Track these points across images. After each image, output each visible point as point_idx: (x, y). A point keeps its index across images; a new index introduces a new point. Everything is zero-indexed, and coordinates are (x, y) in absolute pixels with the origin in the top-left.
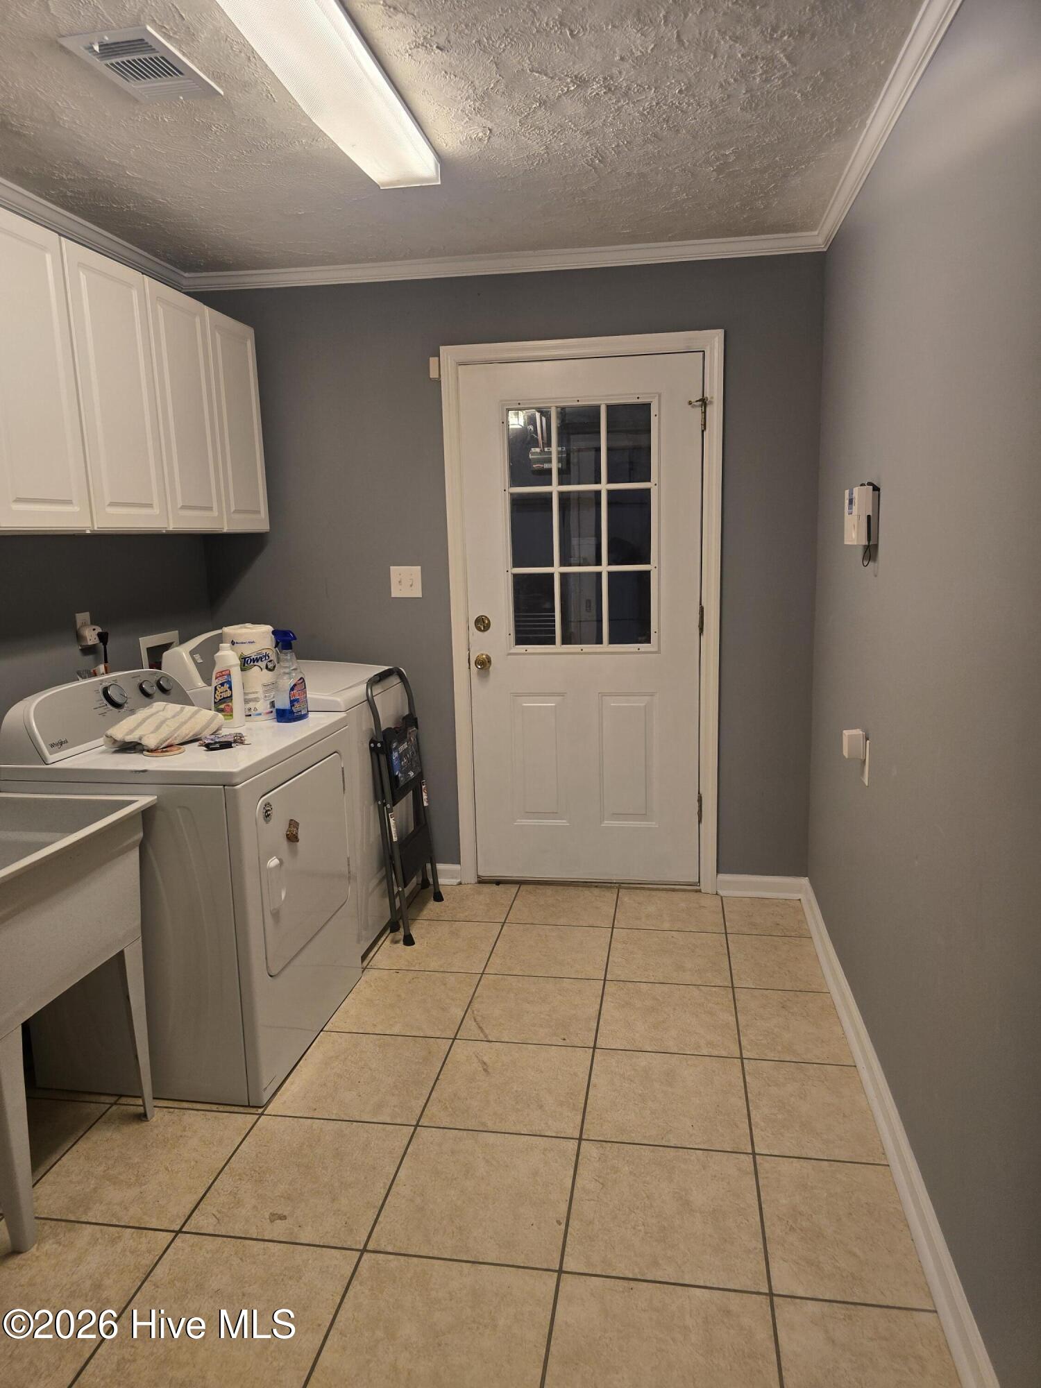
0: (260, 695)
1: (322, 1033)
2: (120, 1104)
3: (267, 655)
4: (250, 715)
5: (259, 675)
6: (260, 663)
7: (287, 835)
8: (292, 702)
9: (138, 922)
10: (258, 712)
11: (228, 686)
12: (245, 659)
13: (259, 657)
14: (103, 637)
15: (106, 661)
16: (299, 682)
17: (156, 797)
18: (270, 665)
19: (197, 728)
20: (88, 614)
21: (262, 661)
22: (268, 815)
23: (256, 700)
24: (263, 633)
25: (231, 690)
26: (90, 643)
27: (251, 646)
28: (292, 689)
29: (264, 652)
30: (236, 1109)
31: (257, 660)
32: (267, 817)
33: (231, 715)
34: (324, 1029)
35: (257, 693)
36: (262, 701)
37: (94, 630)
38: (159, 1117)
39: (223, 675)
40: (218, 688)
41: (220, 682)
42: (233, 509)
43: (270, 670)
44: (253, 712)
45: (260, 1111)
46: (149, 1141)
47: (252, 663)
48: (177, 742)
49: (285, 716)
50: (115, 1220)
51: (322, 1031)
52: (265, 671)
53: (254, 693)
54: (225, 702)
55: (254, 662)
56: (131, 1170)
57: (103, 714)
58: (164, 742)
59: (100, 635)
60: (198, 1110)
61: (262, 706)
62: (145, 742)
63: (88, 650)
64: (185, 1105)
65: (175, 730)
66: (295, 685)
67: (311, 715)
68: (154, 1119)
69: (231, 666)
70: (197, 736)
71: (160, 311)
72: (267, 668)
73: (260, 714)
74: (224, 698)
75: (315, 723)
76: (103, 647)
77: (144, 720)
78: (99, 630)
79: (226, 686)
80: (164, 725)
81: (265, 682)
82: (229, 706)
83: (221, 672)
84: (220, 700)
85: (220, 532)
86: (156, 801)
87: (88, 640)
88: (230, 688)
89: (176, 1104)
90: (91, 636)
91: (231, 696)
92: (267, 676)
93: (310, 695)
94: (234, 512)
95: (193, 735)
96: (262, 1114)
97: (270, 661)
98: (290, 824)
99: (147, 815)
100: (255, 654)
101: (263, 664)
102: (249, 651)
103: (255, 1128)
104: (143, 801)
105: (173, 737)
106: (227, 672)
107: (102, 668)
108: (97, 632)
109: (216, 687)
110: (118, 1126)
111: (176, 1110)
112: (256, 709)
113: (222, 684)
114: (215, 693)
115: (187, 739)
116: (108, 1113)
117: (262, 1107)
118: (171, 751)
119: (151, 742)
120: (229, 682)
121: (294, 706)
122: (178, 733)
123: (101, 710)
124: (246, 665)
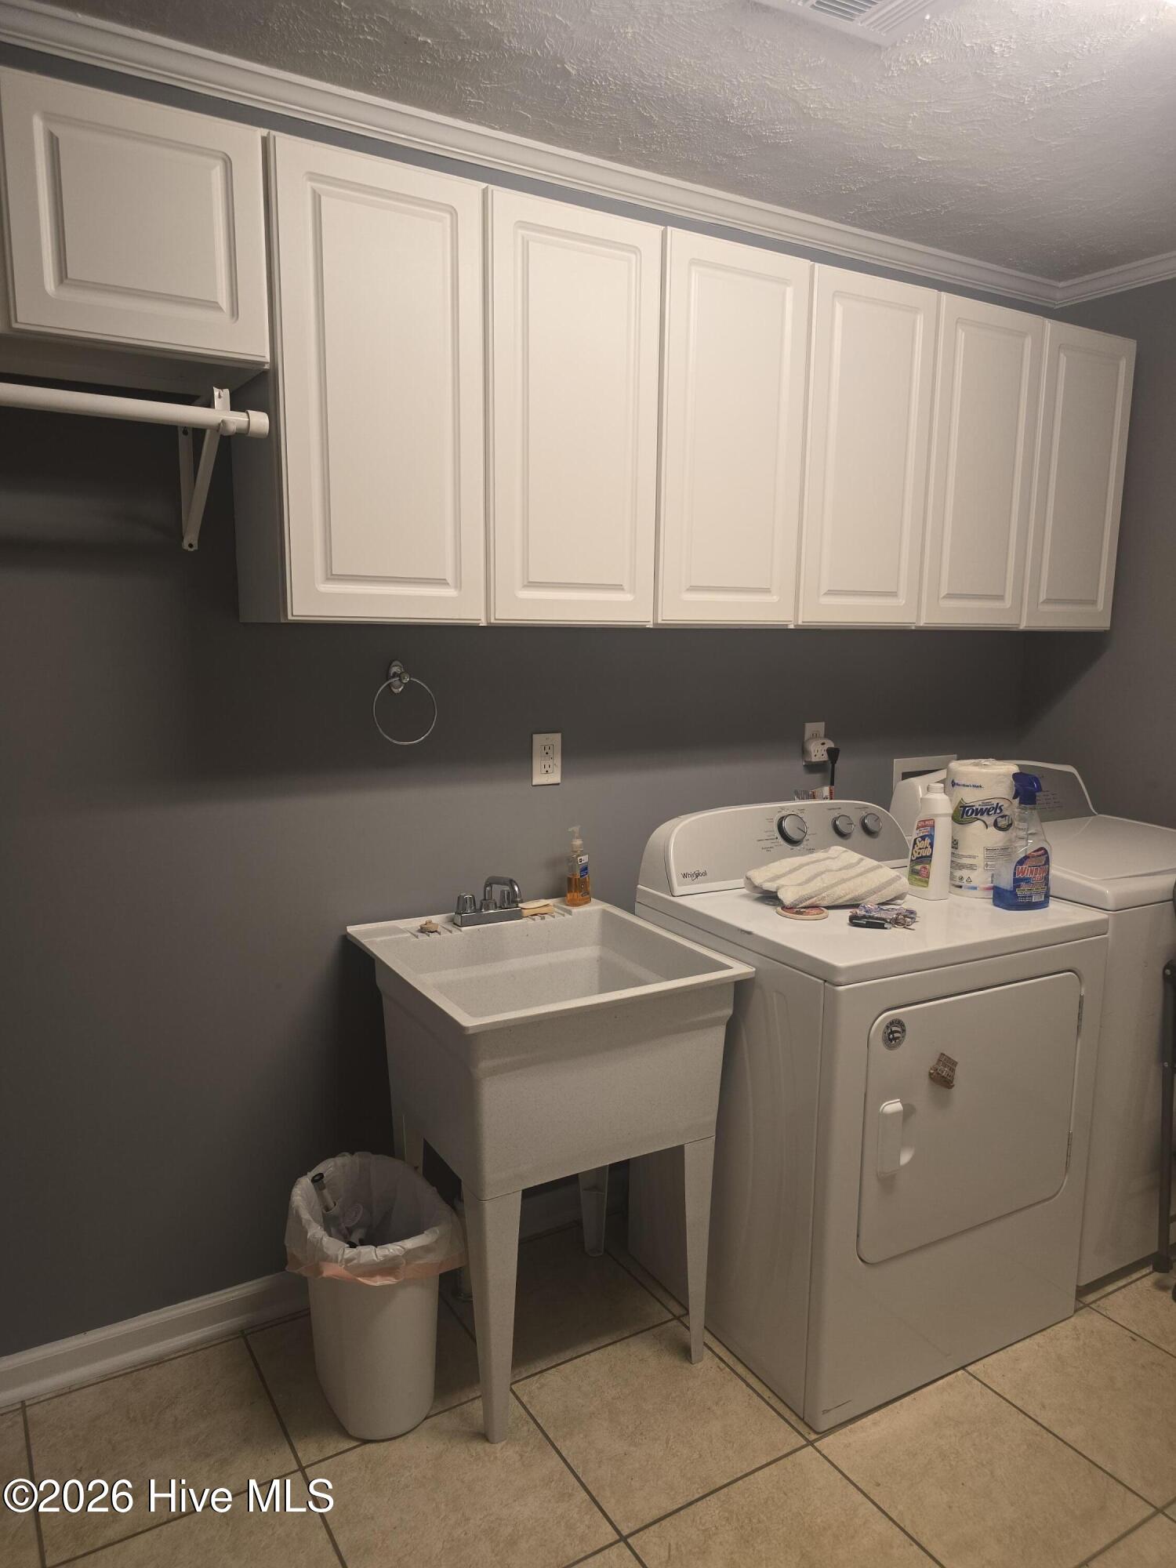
0: (980, 861)
1: (960, 1372)
2: (682, 1322)
3: (999, 807)
4: (961, 887)
5: (980, 836)
6: (985, 817)
7: (930, 1074)
8: (1017, 882)
9: (714, 1117)
10: (972, 884)
11: (929, 841)
12: (965, 807)
13: (984, 808)
14: (833, 754)
15: (832, 784)
16: (1035, 854)
17: (754, 969)
18: (1002, 823)
19: (861, 891)
20: (823, 724)
21: (988, 814)
22: (895, 1039)
23: (971, 867)
24: (999, 775)
25: (932, 847)
26: (814, 759)
27: (976, 791)
28: (1021, 862)
29: (995, 802)
30: (787, 1414)
31: (982, 812)
32: (891, 1040)
33: (927, 882)
34: (969, 1368)
35: (974, 857)
36: (980, 870)
37: (823, 744)
38: (706, 1365)
39: (926, 826)
40: (917, 842)
41: (921, 835)
42: (1043, 597)
43: (1000, 829)
44: (964, 883)
45: (813, 1437)
46: (675, 1392)
47: (973, 816)
48: (826, 903)
49: (1005, 898)
50: (580, 1470)
51: (963, 1368)
52: (992, 829)
53: (970, 857)
54: (922, 863)
55: (976, 815)
56: (635, 1416)
57: (768, 849)
58: (806, 900)
59: (829, 751)
60: (748, 1385)
61: (980, 877)
62: (780, 895)
63: (812, 768)
64: (740, 1369)
65: (828, 888)
66: (1026, 857)
67: (1053, 904)
68: (699, 1365)
69: (937, 815)
70: (856, 900)
71: (961, 335)
72: (996, 824)
73: (975, 888)
74: (922, 857)
75: (1057, 916)
76: (831, 765)
77: (801, 866)
78: (830, 744)
79: (928, 841)
80: (819, 878)
81: (990, 845)
82: (925, 868)
83: (924, 821)
84: (917, 858)
85: (1015, 630)
86: (753, 976)
87: (813, 755)
88: (932, 845)
89: (731, 1360)
90: (818, 752)
91: (931, 856)
92: (996, 838)
93: (1056, 871)
94: (1043, 602)
95: (851, 899)
96: (811, 1443)
97: (1002, 817)
98: (939, 1060)
99: (741, 989)
100: (980, 803)
101: (990, 820)
102: (971, 797)
103: (790, 1458)
104: (739, 969)
105: (820, 897)
106: (931, 823)
107: (826, 790)
108: (826, 747)
109: (915, 840)
110: (662, 1350)
111: (727, 1369)
112: (969, 880)
113: (923, 838)
114: (914, 848)
115: (840, 902)
116: (664, 1326)
117: (817, 1433)
118: (808, 914)
119: (787, 896)
120: (931, 837)
121: (1019, 886)
122: (829, 892)
123: (768, 844)
124: (965, 816)
